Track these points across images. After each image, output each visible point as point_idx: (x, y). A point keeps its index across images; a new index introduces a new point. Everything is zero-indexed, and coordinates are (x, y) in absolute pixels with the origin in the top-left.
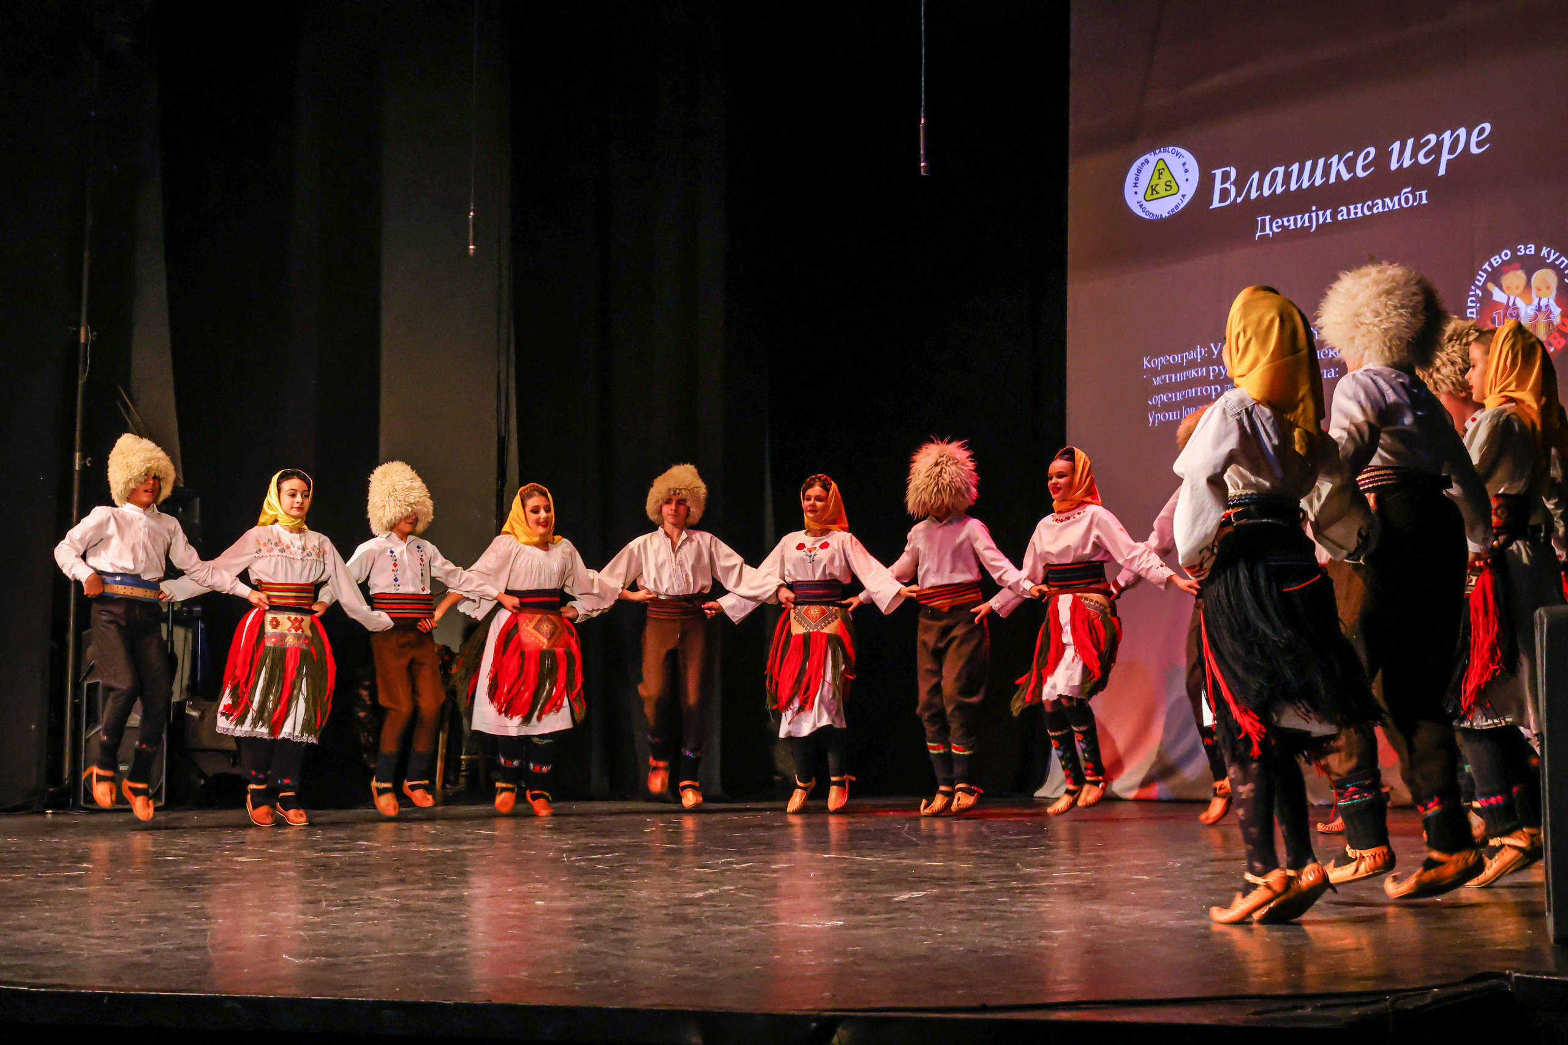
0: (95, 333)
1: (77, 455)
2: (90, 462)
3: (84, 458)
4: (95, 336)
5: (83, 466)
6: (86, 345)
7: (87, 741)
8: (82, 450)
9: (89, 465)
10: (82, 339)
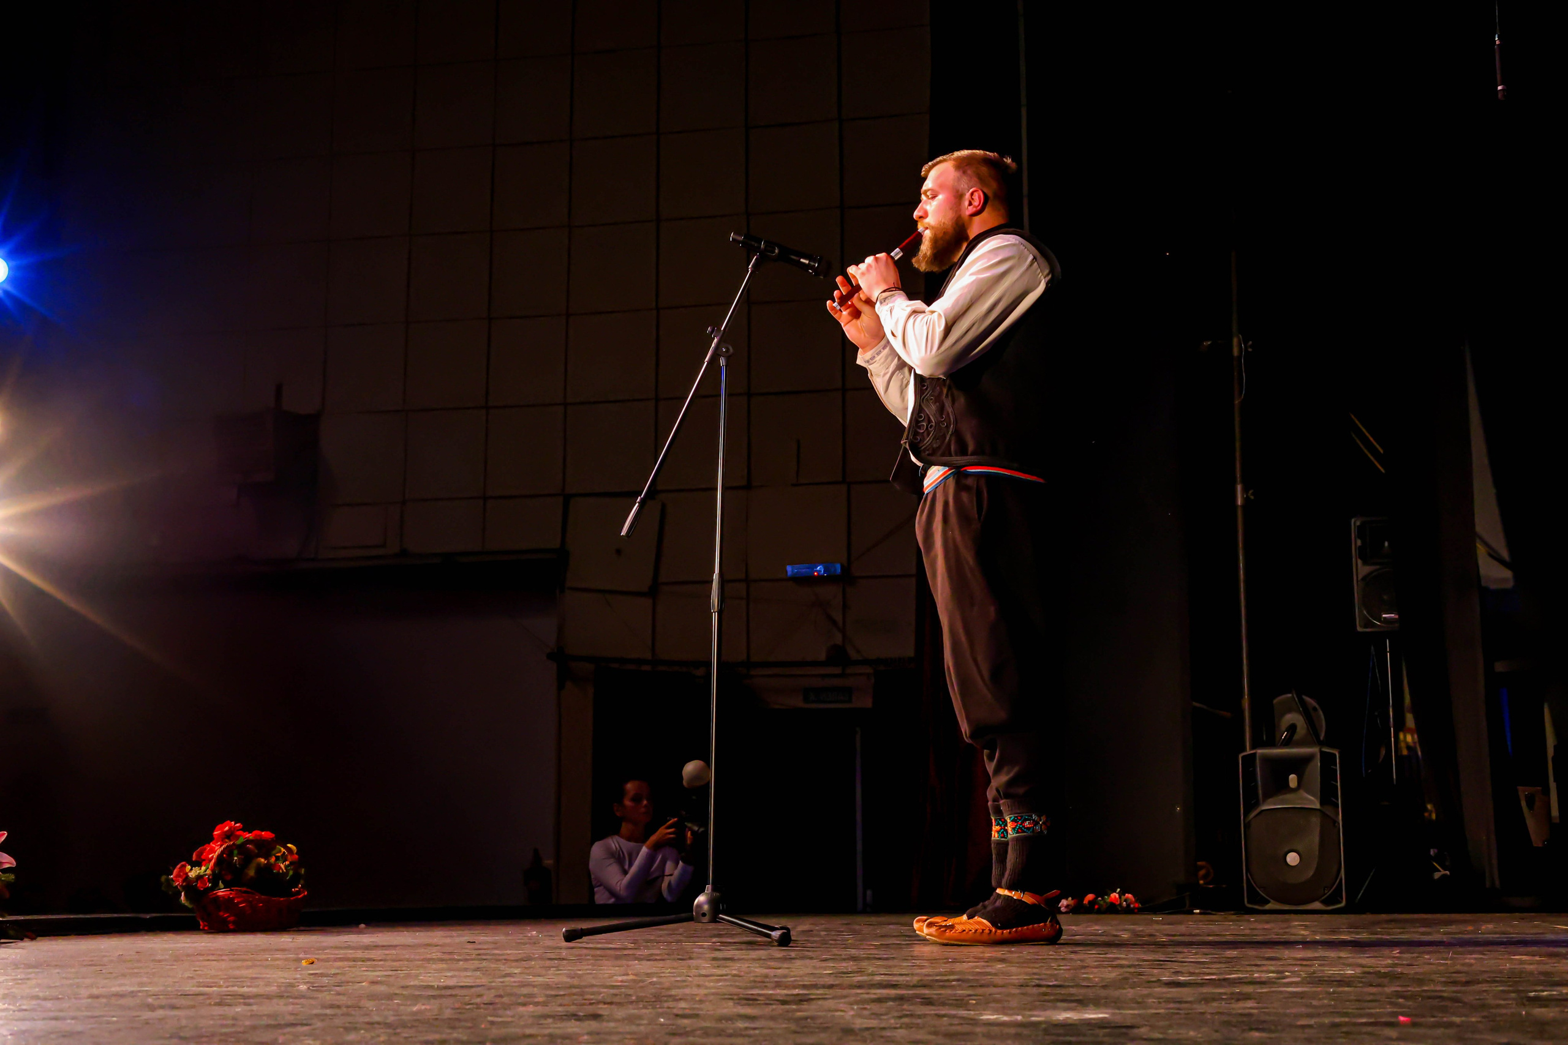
0: (1251, 343)
1: (1239, 488)
2: (1253, 494)
3: (1245, 490)
4: (1251, 346)
5: (1246, 500)
6: (1239, 357)
7: (1247, 826)
8: (1243, 482)
9: (1252, 497)
10: (1236, 352)
